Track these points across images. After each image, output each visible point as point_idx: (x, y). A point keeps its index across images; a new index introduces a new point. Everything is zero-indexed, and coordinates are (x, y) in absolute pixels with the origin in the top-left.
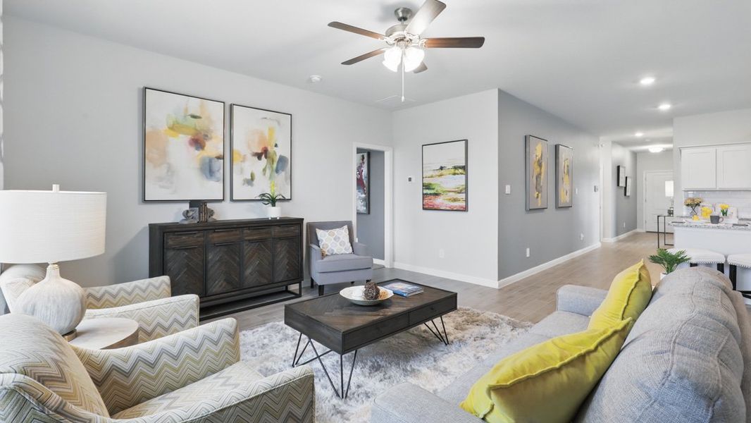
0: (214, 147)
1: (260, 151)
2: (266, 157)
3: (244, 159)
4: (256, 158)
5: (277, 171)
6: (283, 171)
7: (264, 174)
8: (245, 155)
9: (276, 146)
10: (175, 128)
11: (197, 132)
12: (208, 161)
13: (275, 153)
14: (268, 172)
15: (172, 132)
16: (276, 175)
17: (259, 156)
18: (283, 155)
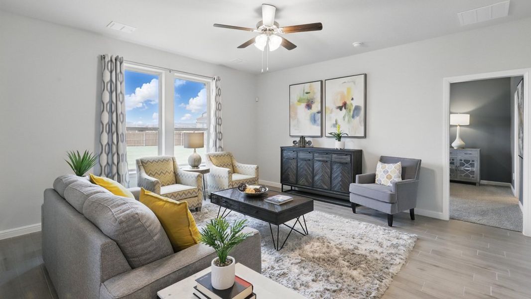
0: (316, 107)
1: (341, 105)
2: (345, 108)
3: (332, 112)
4: (339, 110)
5: (353, 117)
6: (358, 116)
7: (344, 120)
8: (332, 109)
9: (352, 99)
10: (300, 101)
11: (308, 101)
12: (313, 115)
13: (352, 104)
14: (347, 118)
15: (299, 103)
16: (352, 119)
17: (340, 108)
18: (357, 105)
